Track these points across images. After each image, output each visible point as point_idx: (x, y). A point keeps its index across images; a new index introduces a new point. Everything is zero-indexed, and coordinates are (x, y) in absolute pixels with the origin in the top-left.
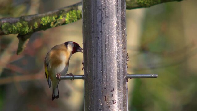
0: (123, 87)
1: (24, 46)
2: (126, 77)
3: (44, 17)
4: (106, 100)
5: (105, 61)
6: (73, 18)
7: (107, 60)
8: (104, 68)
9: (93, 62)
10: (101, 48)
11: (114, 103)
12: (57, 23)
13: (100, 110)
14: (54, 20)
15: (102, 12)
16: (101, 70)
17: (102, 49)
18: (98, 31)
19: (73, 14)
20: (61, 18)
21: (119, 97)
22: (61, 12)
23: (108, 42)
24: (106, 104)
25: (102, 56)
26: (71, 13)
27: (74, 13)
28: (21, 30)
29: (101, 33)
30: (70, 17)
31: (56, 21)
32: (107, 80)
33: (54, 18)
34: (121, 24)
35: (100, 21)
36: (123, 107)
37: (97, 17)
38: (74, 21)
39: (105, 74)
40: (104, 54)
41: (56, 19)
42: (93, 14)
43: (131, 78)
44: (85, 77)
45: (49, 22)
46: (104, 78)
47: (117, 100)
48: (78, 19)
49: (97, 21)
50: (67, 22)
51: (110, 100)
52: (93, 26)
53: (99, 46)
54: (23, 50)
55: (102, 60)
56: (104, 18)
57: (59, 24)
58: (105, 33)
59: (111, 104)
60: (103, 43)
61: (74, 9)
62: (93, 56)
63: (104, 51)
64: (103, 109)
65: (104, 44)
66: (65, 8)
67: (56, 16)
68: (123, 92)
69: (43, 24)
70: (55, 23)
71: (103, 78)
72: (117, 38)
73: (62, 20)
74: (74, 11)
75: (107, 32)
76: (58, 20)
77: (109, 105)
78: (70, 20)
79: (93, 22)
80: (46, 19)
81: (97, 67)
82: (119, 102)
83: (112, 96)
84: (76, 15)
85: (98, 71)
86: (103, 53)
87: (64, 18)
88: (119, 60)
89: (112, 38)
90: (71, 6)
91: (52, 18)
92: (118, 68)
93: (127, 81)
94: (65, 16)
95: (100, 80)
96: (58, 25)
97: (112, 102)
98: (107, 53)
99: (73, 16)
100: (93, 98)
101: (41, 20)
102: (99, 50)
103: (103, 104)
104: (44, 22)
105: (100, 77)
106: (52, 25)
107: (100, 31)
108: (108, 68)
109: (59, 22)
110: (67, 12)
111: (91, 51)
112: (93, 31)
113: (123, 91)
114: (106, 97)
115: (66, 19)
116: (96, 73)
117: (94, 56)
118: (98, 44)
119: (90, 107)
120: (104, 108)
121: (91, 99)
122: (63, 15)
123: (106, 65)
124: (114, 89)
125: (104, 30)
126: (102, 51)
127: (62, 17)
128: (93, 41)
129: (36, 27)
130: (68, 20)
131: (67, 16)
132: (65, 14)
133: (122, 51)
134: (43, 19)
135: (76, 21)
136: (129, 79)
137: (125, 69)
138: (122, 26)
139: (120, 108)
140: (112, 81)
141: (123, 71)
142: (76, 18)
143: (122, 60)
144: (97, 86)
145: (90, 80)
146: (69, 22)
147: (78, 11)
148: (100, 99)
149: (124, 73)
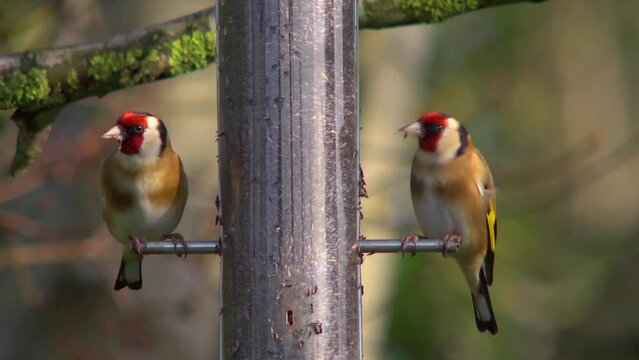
0: (347, 281)
1: (36, 149)
2: (357, 248)
3: (101, 53)
4: (291, 323)
5: (290, 196)
6: (193, 55)
7: (297, 192)
8: (287, 217)
9: (251, 199)
10: (276, 154)
11: (317, 333)
12: (141, 75)
13: (272, 354)
14: (133, 65)
15: (283, 37)
16: (277, 226)
17: (280, 158)
18: (267, 99)
19: (193, 43)
20: (154, 56)
21: (335, 315)
22: (156, 37)
23: (301, 135)
24: (289, 336)
25: (280, 178)
26: (188, 42)
27: (197, 42)
28: (24, 96)
29: (275, 106)
30: (182, 54)
31: (137, 66)
32: (296, 257)
33: (131, 60)
34: (342, 78)
35: (274, 67)
36: (348, 344)
37: (263, 55)
38: (198, 65)
39: (288, 240)
40: (286, 173)
41: (139, 59)
42: (251, 44)
43: (372, 251)
44: (224, 246)
45: (115, 69)
46: (286, 252)
47: (325, 324)
48: (210, 59)
49: (263, 67)
50: (173, 71)
51: (304, 322)
52: (251, 82)
53: (271, 148)
54: (31, 161)
55: (280, 192)
56: (287, 56)
57: (148, 76)
58: (288, 105)
59: (307, 334)
60: (283, 138)
61: (196, 29)
62: (252, 179)
63: (286, 162)
64: (282, 351)
65: (286, 142)
66: (167, 23)
67: (140, 52)
68: (347, 297)
69: (97, 77)
70: (135, 71)
71: (282, 251)
72: (327, 123)
73: (157, 63)
74: (196, 34)
75: (296, 103)
76: (144, 62)
77: (301, 339)
78: (183, 63)
79: (250, 70)
80: (106, 60)
81: (263, 214)
82: (333, 330)
83: (311, 309)
84: (202, 47)
85: (266, 230)
86: (283, 171)
87: (164, 57)
88: (335, 193)
89: (313, 121)
90: (186, 18)
91: (125, 57)
92: (332, 220)
93: (362, 262)
94: (167, 52)
95: (271, 257)
96: (145, 80)
97: (309, 329)
98: (297, 171)
99: (194, 49)
100: (250, 314)
101: (89, 65)
102: (271, 160)
103: (280, 336)
104: (100, 72)
105: (273, 249)
106: (124, 80)
107: (273, 98)
108: (298, 217)
109: (147, 72)
110: (175, 38)
111: (246, 165)
112: (251, 96)
113: (347, 294)
114: (290, 313)
115: (172, 62)
116: (261, 234)
117: (255, 179)
118: (267, 140)
119: (238, 345)
120: (285, 348)
121: (244, 318)
122: (160, 48)
123: (292, 207)
124: (319, 287)
125: (285, 95)
126: (280, 163)
127: (158, 55)
128: (251, 132)
129: (75, 87)
130: (179, 63)
131: (175, 52)
132: (166, 44)
133: (345, 162)
134: (97, 60)
135: (202, 67)
136: (365, 254)
137: (355, 222)
138: (345, 83)
139: (337, 350)
140: (312, 262)
141: (348, 230)
142: (204, 57)
143: (344, 192)
144: (264, 277)
145: (242, 256)
146: (179, 69)
147: (209, 35)
148: (274, 319)
149: (351, 234)
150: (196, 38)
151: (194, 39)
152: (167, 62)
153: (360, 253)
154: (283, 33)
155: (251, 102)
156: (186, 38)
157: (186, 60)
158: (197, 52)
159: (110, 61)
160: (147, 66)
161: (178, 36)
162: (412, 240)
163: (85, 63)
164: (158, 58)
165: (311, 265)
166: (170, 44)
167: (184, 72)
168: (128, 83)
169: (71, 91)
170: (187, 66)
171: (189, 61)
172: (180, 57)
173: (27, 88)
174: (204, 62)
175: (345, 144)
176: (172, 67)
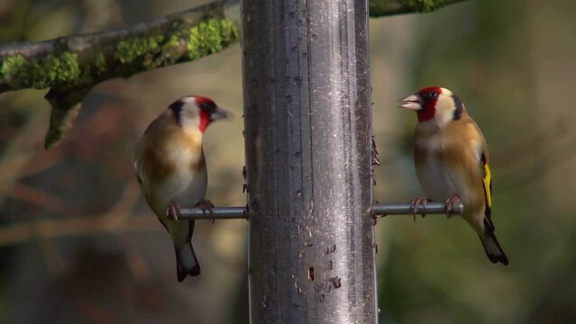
0: (363, 241)
1: (67, 125)
2: (371, 211)
3: (126, 38)
4: (313, 278)
5: (310, 164)
6: (209, 41)
7: (316, 161)
8: (307, 183)
9: (275, 168)
10: (297, 127)
11: (336, 287)
12: (162, 58)
13: (296, 306)
14: (156, 49)
15: (301, 21)
16: (298, 192)
17: (301, 131)
18: (288, 77)
19: (210, 30)
20: (175, 42)
21: (352, 271)
22: (175, 24)
23: (318, 110)
24: (312, 290)
25: (301, 149)
26: (205, 29)
27: (213, 29)
28: (57, 77)
29: (295, 84)
30: (199, 40)
31: (158, 51)
32: (316, 219)
33: (154, 45)
34: (355, 57)
35: (293, 49)
36: (364, 297)
37: (283, 37)
38: (213, 50)
39: (310, 205)
40: (306, 144)
41: (161, 44)
42: (272, 29)
43: (385, 214)
44: (251, 211)
45: (139, 53)
46: (307, 215)
47: (344, 279)
48: (225, 44)
49: (284, 50)
50: (191, 55)
51: (325, 277)
52: (273, 63)
53: (291, 122)
54: (63, 136)
55: (301, 162)
56: (305, 39)
57: (168, 60)
58: (307, 83)
59: (327, 288)
60: (303, 113)
61: (212, 17)
62: (275, 150)
63: (306, 135)
64: (305, 303)
65: (306, 116)
66: (185, 12)
67: (161, 38)
68: (363, 255)
69: (123, 60)
70: (157, 55)
71: (304, 214)
72: (343, 98)
73: (176, 48)
74: (212, 22)
75: (314, 81)
76: (165, 47)
77: (322, 293)
78: (200, 47)
79: (272, 50)
80: (131, 44)
81: (286, 181)
82: (350, 284)
83: (331, 265)
84: (217, 34)
85: (288, 195)
86: (303, 142)
87: (183, 42)
89: (330, 97)
90: (203, 8)
91: (148, 42)
92: (348, 185)
93: (375, 223)
94: (186, 37)
95: (294, 219)
96: (165, 63)
97: (330, 283)
98: (316, 142)
99: (210, 35)
100: (275, 272)
101: (115, 49)
102: (292, 133)
103: (303, 290)
104: (125, 55)
105: (296, 212)
106: (147, 63)
107: (293, 76)
108: (317, 183)
109: (168, 55)
110: (193, 26)
111: (269, 137)
112: (273, 76)
113: (363, 251)
114: (312, 269)
115: (190, 47)
116: (284, 199)
117: (278, 150)
118: (288, 115)
119: (265, 298)
120: (308, 301)
121: (270, 275)
122: (179, 34)
123: (312, 175)
124: (337, 246)
125: (304, 75)
126: (300, 135)
127: (178, 40)
128: (273, 108)
129: (103, 69)
130: (196, 48)
131: (193, 38)
132: (185, 31)
133: (359, 134)
134: (122, 45)
135: (217, 51)
136: (378, 216)
137: (369, 187)
138: (357, 62)
139: (354, 302)
140: (331, 223)
141: (362, 195)
142: (219, 42)
143: (359, 160)
144: (288, 238)
145: (267, 219)
146: (196, 53)
147: (223, 22)
148: (296, 275)
149: (365, 199)
150: (212, 25)
151: (210, 27)
152: (186, 46)
153: (374, 215)
154: (301, 18)
155: (273, 81)
156: (203, 25)
157: (203, 45)
158: (213, 38)
159: (134, 46)
160: (168, 50)
161: (196, 24)
162: (421, 203)
163: (111, 48)
164: (177, 44)
165: (329, 226)
166: (189, 30)
167: (202, 56)
168: (151, 66)
169: (99, 73)
170: (204, 50)
171: (206, 46)
172: (198, 43)
173: (60, 70)
174: (219, 47)
175: (359, 117)
176: (190, 51)
